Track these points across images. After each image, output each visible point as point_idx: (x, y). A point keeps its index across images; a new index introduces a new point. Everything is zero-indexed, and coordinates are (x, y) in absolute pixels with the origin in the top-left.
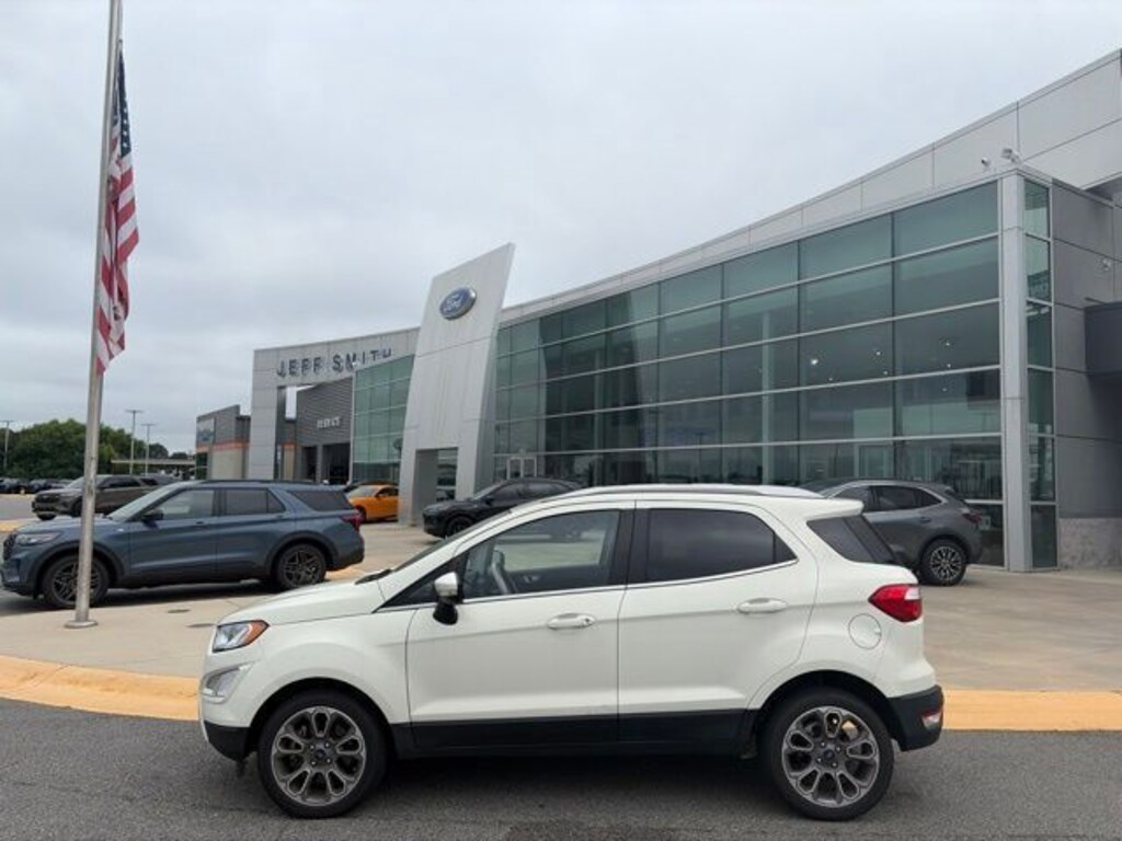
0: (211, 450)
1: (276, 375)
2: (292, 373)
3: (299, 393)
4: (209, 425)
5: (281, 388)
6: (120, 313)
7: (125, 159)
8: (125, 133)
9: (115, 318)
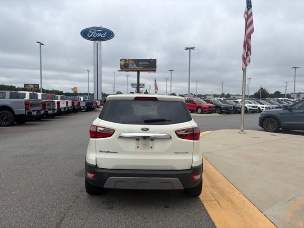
6: (249, 53)
7: (249, 11)
8: (249, 4)
9: (247, 55)
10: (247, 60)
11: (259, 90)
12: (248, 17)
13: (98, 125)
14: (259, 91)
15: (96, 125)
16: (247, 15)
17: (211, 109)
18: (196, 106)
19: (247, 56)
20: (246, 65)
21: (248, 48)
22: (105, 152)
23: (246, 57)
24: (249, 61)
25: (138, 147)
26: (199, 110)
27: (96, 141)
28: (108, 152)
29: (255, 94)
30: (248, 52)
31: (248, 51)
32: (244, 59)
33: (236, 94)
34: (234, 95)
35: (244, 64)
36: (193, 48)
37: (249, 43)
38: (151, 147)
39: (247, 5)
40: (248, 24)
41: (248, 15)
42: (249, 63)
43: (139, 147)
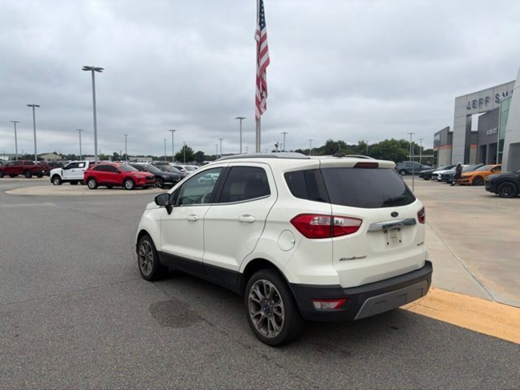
0: (439, 149)
1: (466, 109)
2: (474, 107)
3: (479, 117)
4: (438, 137)
5: (469, 115)
6: (264, 95)
7: (262, 31)
8: (262, 20)
9: (262, 97)
10: (262, 105)
11: (181, 149)
12: (260, 41)
13: (333, 214)
14: (181, 151)
15: (330, 214)
16: (260, 36)
17: (148, 181)
18: (122, 176)
19: (262, 99)
20: (261, 113)
21: (263, 86)
22: (348, 259)
23: (260, 100)
24: (265, 107)
25: (388, 244)
26: (129, 184)
27: (333, 241)
28: (354, 258)
29: (177, 155)
30: (264, 93)
31: (263, 91)
32: (258, 103)
33: (138, 155)
34: (133, 157)
35: (258, 110)
36: (99, 70)
37: (264, 79)
38: (400, 241)
39: (259, 20)
40: (261, 50)
41: (262, 36)
42: (264, 109)
43: (389, 242)
